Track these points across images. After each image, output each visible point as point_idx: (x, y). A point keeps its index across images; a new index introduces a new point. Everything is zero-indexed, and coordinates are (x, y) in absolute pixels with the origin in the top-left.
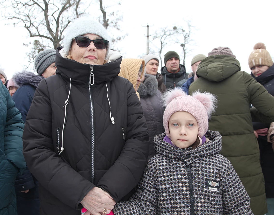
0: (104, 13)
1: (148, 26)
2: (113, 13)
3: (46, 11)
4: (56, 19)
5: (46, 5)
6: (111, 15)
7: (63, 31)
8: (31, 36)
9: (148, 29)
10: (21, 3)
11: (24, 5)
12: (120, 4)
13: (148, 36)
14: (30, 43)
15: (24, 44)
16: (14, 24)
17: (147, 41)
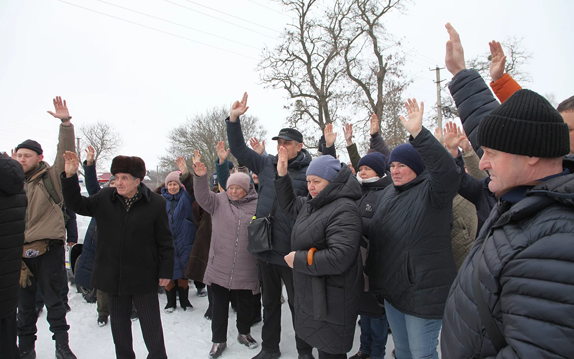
0: (380, 58)
1: (438, 69)
2: (391, 56)
3: (309, 64)
4: (321, 71)
5: (309, 57)
6: (389, 59)
7: (329, 86)
8: (293, 97)
9: (439, 72)
10: (280, 60)
11: (284, 62)
12: (399, 44)
13: (438, 82)
14: (292, 105)
15: (285, 107)
16: (274, 86)
17: (438, 88)
